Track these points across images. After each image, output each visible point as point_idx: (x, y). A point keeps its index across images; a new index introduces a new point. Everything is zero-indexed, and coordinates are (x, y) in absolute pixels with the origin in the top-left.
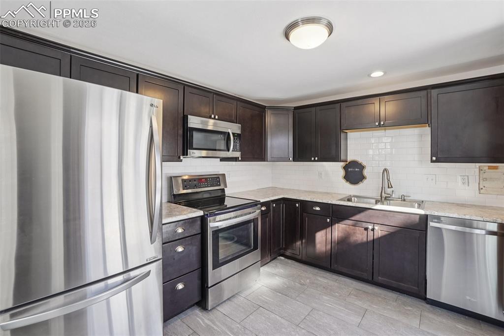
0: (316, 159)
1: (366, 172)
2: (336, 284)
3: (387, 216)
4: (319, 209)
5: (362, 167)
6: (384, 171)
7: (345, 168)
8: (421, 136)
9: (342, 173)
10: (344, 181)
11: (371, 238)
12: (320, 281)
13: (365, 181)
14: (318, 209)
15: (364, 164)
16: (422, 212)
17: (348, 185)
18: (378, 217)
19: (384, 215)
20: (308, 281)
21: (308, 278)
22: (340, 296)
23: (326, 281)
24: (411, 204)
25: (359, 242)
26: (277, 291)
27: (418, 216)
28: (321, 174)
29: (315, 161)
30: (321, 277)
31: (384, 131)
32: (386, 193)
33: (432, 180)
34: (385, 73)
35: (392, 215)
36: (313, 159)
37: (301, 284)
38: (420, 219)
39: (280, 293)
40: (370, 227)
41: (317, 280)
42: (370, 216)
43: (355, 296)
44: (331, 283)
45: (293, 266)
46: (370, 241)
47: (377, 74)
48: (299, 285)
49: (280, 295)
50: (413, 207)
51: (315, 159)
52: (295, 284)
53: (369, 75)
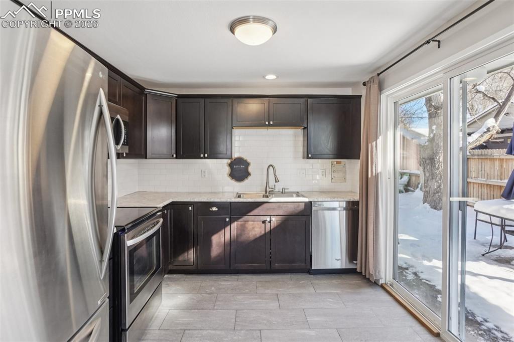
0: (206, 155)
1: (250, 169)
2: (240, 283)
3: (282, 207)
4: (217, 209)
5: (247, 164)
6: (269, 167)
7: (231, 165)
8: (295, 136)
9: (227, 170)
10: (229, 179)
11: (268, 229)
12: (223, 285)
13: (250, 178)
14: (215, 209)
15: (249, 161)
16: (306, 200)
17: (233, 182)
18: (274, 209)
19: (279, 207)
20: (213, 288)
21: (212, 286)
22: (250, 291)
23: (229, 283)
24: (291, 194)
25: (258, 236)
26: (189, 308)
27: (304, 203)
28: (204, 172)
29: (204, 158)
30: (221, 281)
31: (266, 130)
32: (270, 187)
33: (303, 173)
34: (277, 77)
35: (284, 206)
36: (202, 155)
37: (209, 294)
38: (305, 205)
39: (194, 309)
40: (268, 219)
41: (221, 285)
42: (268, 209)
43: (261, 287)
44: (235, 283)
45: (186, 279)
46: (268, 232)
47: (271, 77)
48: (208, 295)
49: (196, 311)
50: (292, 196)
51: (204, 155)
52: (203, 296)
53: (264, 77)
